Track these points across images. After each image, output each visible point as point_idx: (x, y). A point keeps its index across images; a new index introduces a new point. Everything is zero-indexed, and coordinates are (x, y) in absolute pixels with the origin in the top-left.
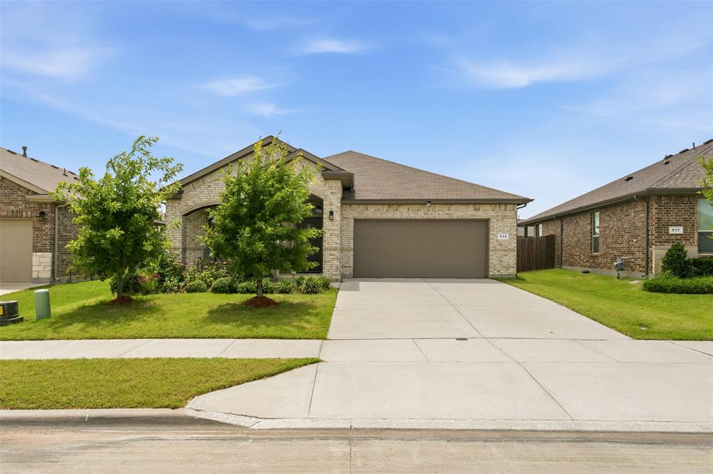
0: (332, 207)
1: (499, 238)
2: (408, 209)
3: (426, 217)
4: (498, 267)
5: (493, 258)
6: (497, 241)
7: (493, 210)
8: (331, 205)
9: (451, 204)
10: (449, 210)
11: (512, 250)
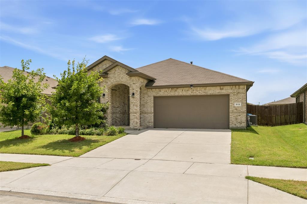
0: (134, 91)
1: (235, 105)
2: (182, 90)
3: (192, 94)
4: (235, 122)
5: (232, 117)
6: (234, 107)
7: (232, 89)
8: (133, 90)
9: (206, 86)
10: (205, 90)
11: (243, 112)
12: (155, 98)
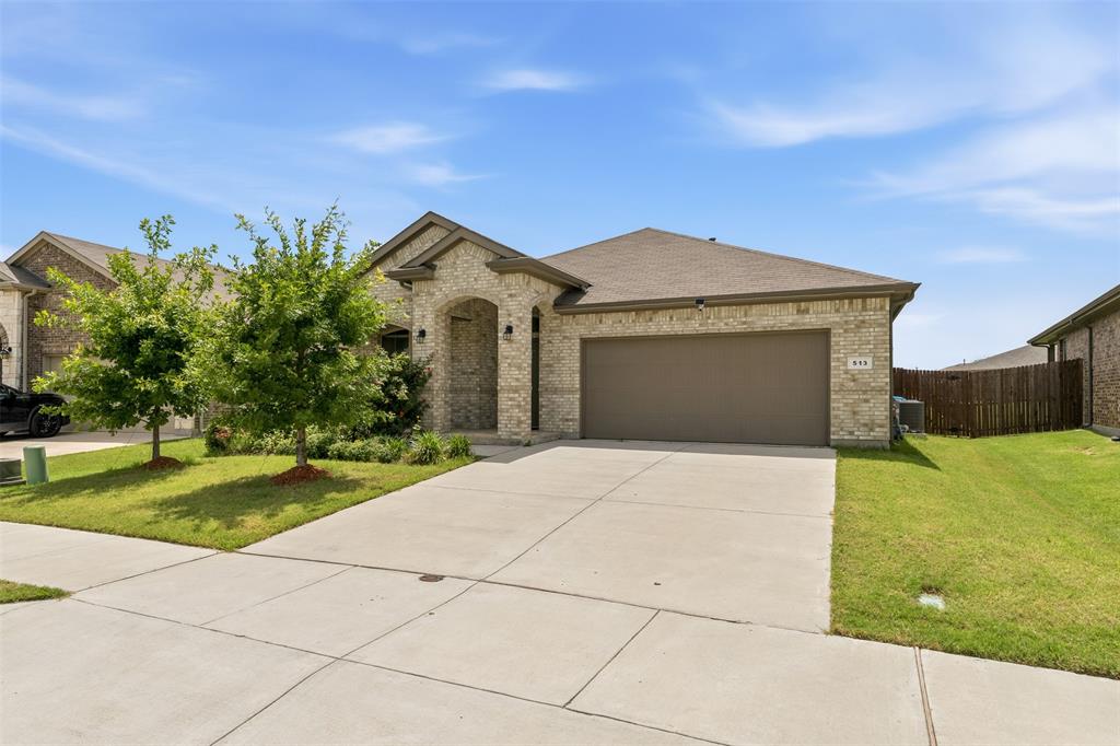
0: (511, 319)
1: (851, 366)
2: (671, 318)
3: (703, 330)
4: (849, 424)
5: (839, 406)
6: (846, 372)
7: (837, 311)
8: (510, 315)
9: (751, 304)
10: (746, 315)
12: (585, 342)
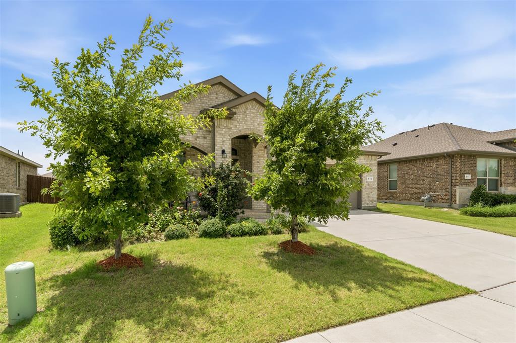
4: (367, 201)
5: (364, 194)
6: (367, 182)
7: (365, 159)
11: (375, 189)
